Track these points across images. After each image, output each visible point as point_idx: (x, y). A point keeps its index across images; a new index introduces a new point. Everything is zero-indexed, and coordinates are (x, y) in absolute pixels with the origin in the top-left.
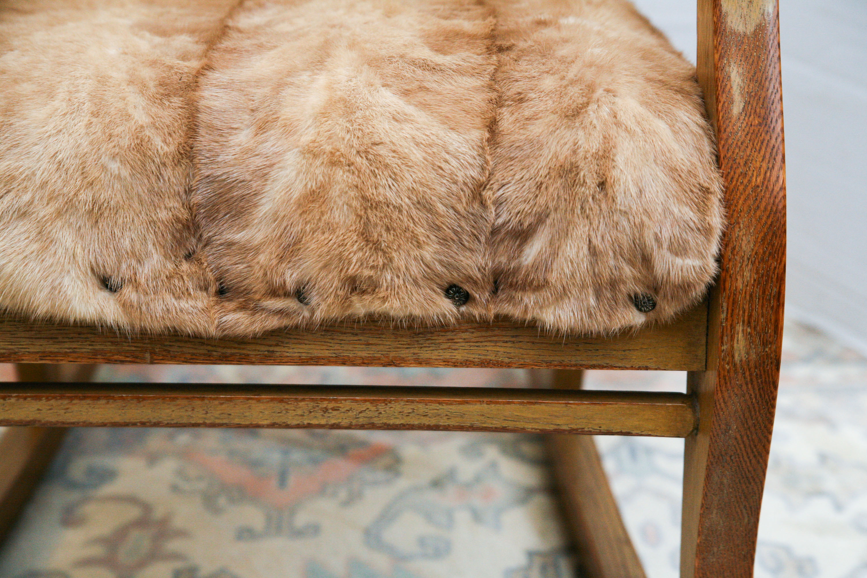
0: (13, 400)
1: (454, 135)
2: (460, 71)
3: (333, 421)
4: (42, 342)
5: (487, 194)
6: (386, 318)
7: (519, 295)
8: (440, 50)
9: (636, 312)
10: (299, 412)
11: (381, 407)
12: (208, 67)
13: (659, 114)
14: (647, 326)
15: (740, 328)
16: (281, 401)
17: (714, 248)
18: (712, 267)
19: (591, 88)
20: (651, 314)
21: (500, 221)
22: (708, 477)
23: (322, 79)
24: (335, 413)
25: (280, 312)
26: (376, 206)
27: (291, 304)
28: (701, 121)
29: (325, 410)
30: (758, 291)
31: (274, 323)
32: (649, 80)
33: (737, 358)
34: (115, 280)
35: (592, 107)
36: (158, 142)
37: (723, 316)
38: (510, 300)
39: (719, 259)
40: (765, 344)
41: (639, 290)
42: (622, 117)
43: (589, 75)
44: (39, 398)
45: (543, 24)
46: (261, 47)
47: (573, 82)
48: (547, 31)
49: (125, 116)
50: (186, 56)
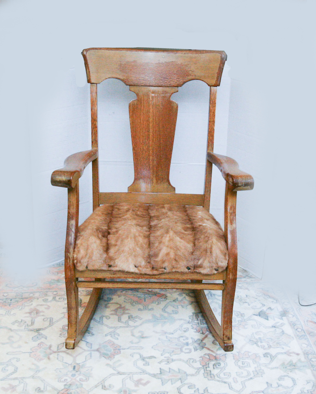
0: (119, 284)
1: (188, 245)
2: (189, 234)
3: (168, 288)
4: (125, 275)
5: (194, 254)
6: (178, 272)
7: (198, 269)
8: (186, 231)
9: (215, 271)
12: (151, 233)
13: (219, 242)
14: (217, 273)
15: (231, 274)
16: (160, 285)
17: (227, 262)
18: (227, 264)
19: (209, 238)
20: (218, 271)
21: (195, 258)
22: (226, 296)
23: (168, 235)
25: (162, 271)
26: (177, 255)
27: (164, 270)
28: (225, 243)
29: (167, 286)
30: (233, 268)
31: (161, 273)
32: (217, 236)
33: (230, 278)
34: (137, 266)
35: (209, 241)
36: (144, 245)
37: (228, 272)
38: (197, 269)
39: (228, 264)
40: (234, 276)
41: (216, 268)
42: (213, 242)
43: (208, 235)
44: (123, 284)
45: (200, 225)
46: (158, 230)
47: (207, 236)
48: (201, 227)
49: (139, 242)
50: (146, 231)
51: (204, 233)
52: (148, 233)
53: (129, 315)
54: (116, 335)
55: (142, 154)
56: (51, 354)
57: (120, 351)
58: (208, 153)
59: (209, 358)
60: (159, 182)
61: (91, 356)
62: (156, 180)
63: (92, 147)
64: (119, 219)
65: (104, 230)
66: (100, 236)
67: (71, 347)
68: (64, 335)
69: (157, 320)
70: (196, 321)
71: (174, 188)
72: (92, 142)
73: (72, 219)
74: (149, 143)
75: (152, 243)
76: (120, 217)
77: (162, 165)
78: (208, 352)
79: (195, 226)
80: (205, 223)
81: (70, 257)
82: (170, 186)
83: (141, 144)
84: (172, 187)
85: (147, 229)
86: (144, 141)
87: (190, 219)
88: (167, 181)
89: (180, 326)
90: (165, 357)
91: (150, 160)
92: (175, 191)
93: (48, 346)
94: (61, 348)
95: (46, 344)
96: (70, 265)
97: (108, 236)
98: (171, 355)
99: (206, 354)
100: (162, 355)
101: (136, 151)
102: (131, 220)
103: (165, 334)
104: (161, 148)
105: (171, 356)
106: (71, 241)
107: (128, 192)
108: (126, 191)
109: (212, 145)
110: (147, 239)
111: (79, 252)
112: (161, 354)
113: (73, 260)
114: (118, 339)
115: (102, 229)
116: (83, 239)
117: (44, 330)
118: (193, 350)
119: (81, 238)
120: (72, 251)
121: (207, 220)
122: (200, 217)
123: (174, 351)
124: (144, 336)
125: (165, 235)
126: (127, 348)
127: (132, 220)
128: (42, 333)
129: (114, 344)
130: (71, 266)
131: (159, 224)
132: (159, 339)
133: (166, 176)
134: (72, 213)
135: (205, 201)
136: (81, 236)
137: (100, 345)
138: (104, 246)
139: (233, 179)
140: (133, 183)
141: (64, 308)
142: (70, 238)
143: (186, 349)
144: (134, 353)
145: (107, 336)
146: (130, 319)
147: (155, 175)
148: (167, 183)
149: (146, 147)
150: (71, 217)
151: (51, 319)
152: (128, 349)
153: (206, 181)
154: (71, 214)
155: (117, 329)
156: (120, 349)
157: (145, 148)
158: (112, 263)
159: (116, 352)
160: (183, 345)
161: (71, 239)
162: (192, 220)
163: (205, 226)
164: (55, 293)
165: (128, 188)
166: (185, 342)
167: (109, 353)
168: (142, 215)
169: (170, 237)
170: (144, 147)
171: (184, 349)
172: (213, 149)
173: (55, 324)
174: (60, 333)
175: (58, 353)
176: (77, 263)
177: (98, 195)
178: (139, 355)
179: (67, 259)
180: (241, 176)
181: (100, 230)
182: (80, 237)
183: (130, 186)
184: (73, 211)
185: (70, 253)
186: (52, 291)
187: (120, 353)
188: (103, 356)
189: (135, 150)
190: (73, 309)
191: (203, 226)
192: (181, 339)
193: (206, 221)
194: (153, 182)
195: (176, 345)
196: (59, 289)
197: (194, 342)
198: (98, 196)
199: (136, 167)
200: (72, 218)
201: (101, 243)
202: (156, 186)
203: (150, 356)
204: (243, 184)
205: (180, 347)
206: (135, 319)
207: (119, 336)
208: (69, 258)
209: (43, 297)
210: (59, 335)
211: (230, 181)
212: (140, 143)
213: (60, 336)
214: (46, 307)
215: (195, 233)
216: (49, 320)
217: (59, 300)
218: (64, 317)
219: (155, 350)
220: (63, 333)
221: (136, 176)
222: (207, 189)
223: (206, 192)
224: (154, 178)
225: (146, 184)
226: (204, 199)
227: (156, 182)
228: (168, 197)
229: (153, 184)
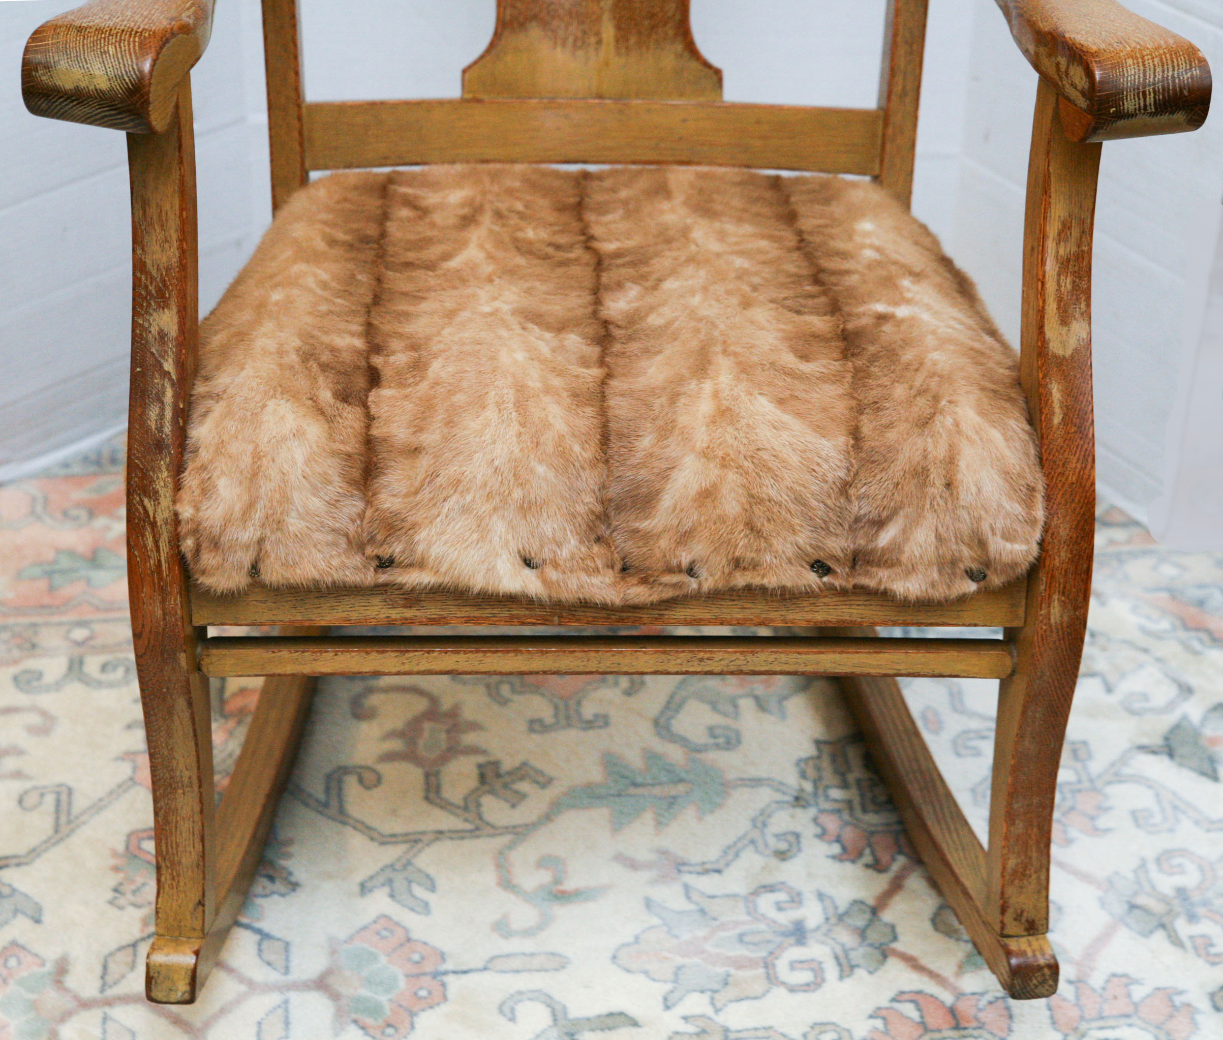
1: (824, 441)
2: (823, 378)
3: (707, 669)
4: (468, 609)
5: (852, 491)
6: (763, 589)
7: (875, 569)
8: (804, 356)
9: (970, 582)
10: (679, 661)
11: (749, 657)
12: (609, 375)
13: (992, 423)
14: (978, 592)
15: (1056, 597)
16: (665, 652)
17: (1037, 536)
18: (1035, 550)
19: (936, 399)
20: (982, 583)
21: (862, 512)
22: (1024, 712)
23: (708, 386)
24: (709, 662)
25: (675, 586)
26: (761, 501)
27: (684, 578)
28: (1027, 427)
29: (701, 660)
30: (1072, 568)
31: (668, 594)
32: (983, 389)
33: (1053, 621)
34: (536, 561)
35: (938, 418)
36: (577, 448)
37: (1042, 587)
38: (867, 574)
39: (1041, 544)
40: (1076, 608)
41: (974, 566)
42: (963, 426)
43: (933, 383)
44: (458, 652)
45: (882, 318)
46: (648, 352)
47: (921, 393)
48: (887, 328)
49: (548, 426)
50: (584, 362)
51: (907, 367)
52: (596, 372)
53: (481, 759)
54: (419, 884)
56: (65, 1016)
57: (443, 985)
59: (922, 1017)
60: (633, 40)
61: (287, 1023)
62: (618, 28)
64: (431, 279)
65: (346, 357)
66: (326, 396)
67: (180, 994)
68: (134, 892)
69: (632, 791)
70: (836, 793)
71: (718, 74)
73: (163, 304)
75: (621, 436)
76: (431, 266)
78: (912, 981)
79: (850, 326)
80: (908, 302)
81: (158, 519)
82: (694, 65)
84: (707, 65)
85: (594, 351)
87: (822, 276)
88: (676, 35)
89: (754, 820)
90: (685, 1018)
92: (721, 87)
93: (49, 967)
94: (123, 976)
95: (36, 955)
96: (159, 561)
97: (373, 396)
98: (719, 1005)
99: (906, 997)
100: (667, 1008)
102: (490, 280)
103: (679, 871)
105: (717, 1011)
106: (160, 429)
107: (463, 101)
108: (452, 90)
110: (589, 411)
111: (207, 490)
112: (665, 999)
113: (176, 540)
114: (425, 908)
115: (334, 350)
116: (229, 414)
117: (26, 864)
118: (831, 971)
119: (218, 409)
120: (165, 486)
121: (917, 276)
122: (869, 254)
123: (730, 980)
124: (570, 885)
125: (693, 385)
126: (480, 965)
127: (497, 281)
128: (16, 885)
129: (409, 940)
130: (164, 566)
131: (652, 309)
132: (648, 904)
133: (670, 7)
134: (158, 269)
135: (888, 146)
136: (218, 397)
137: (333, 952)
138: (349, 456)
139: (1090, 74)
140: (492, 45)
141: (129, 727)
142: (153, 413)
143: (793, 965)
144: (520, 993)
145: (370, 891)
146: (486, 788)
147: (611, 2)
148: (679, 47)
150: (152, 288)
151: (64, 797)
152: (485, 969)
154: (154, 273)
155: (420, 845)
156: (446, 973)
158: (396, 549)
159: (423, 993)
160: (778, 939)
161: (161, 416)
162: (833, 279)
163: (912, 321)
164: (79, 634)
165: (464, 72)
166: (785, 918)
167: (383, 999)
168: (550, 250)
169: (716, 395)
171: (782, 966)
173: (84, 823)
174: (113, 880)
175: (107, 1009)
176: (197, 551)
177: (300, 118)
178: (548, 1006)
179: (143, 527)
180: (1138, 56)
181: (325, 357)
182: (209, 403)
183: (475, 63)
184: (164, 259)
185: (155, 496)
186: (60, 624)
187: (445, 998)
188: (355, 1021)
190: (180, 791)
191: (899, 323)
192: (766, 903)
193: (906, 283)
194: (599, 42)
195: (741, 938)
196: (98, 609)
197: (833, 920)
198: (296, 123)
200: (163, 296)
201: (331, 437)
202: (618, 62)
203: (604, 1010)
204: (1150, 100)
205: (764, 954)
206: (513, 782)
207: (433, 888)
208: (154, 525)
209: (16, 662)
210: (110, 895)
211: (1073, 85)
213: (111, 902)
214: (35, 719)
215: (857, 371)
216: (50, 800)
217: (104, 677)
218: (131, 779)
219: (628, 971)
220: (132, 881)
221: (505, 8)
222: (899, 79)
223: (894, 97)
224: (606, 16)
225: (559, 49)
226: (884, 135)
227: (617, 41)
228: (684, 121)
229: (597, 49)
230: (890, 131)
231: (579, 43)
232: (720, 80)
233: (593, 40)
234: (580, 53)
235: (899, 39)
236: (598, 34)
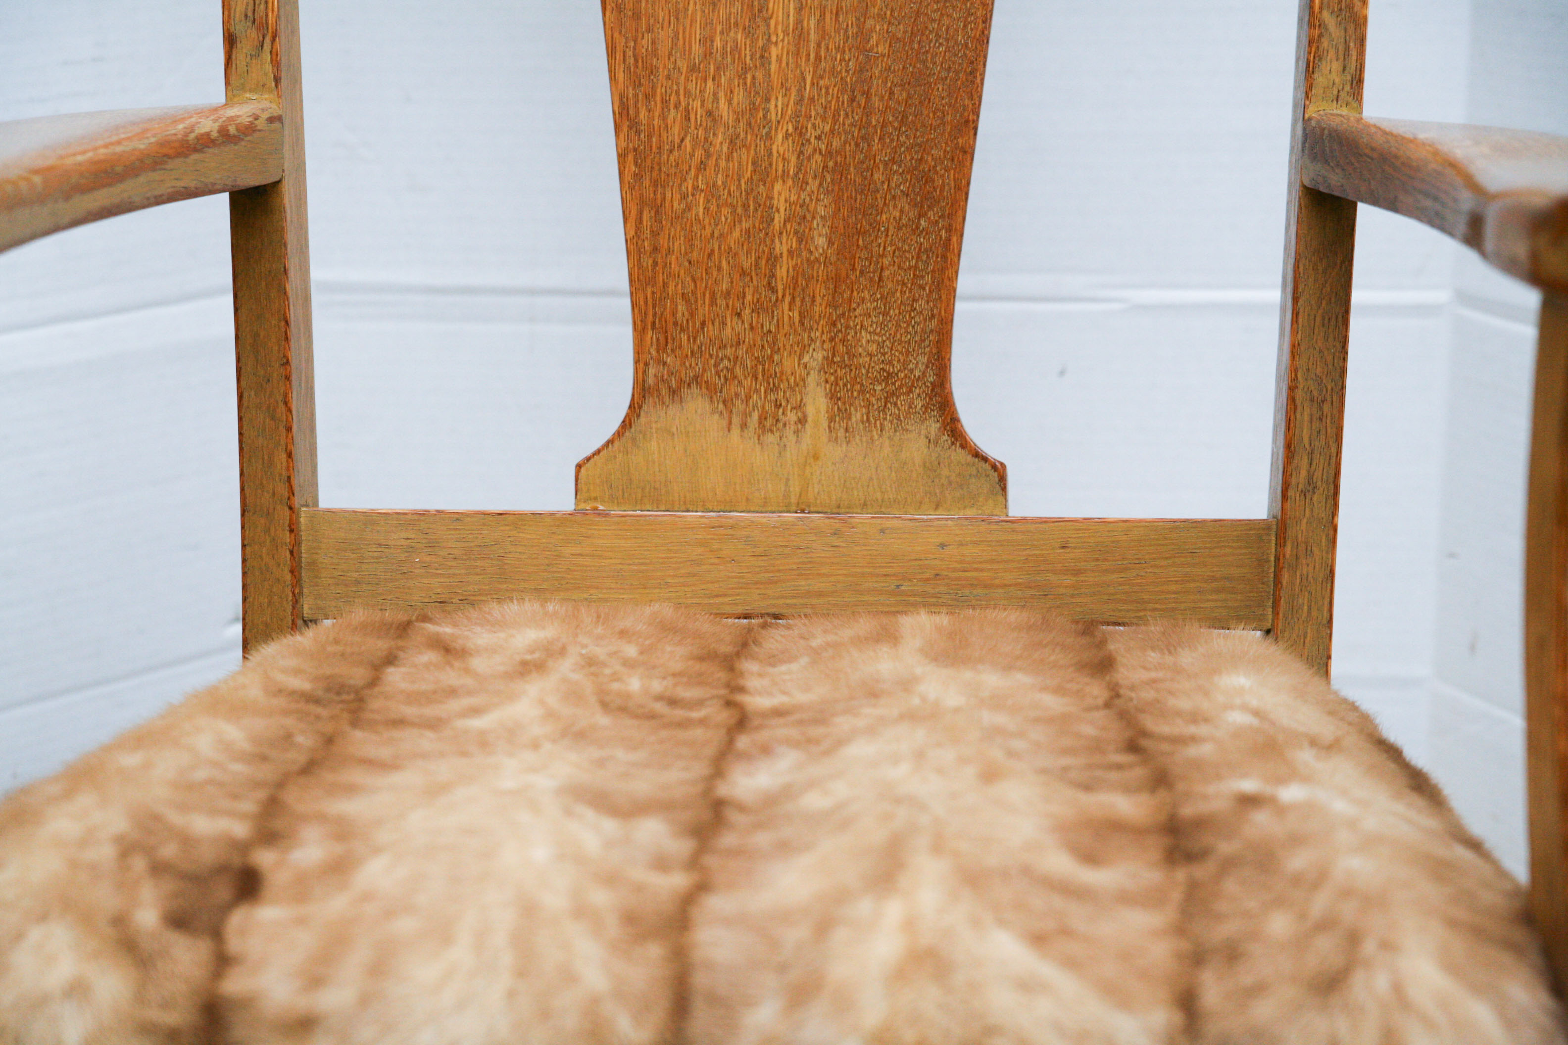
2: (1125, 898)
8: (1090, 858)
12: (702, 887)
13: (1478, 989)
19: (1354, 939)
23: (894, 909)
32: (1452, 924)
35: (1359, 976)
36: (625, 1022)
42: (1411, 992)
43: (1348, 911)
45: (1249, 801)
46: (785, 848)
47: (1325, 925)
48: (1261, 818)
49: (569, 977)
50: (661, 864)
51: (1297, 880)
52: (678, 880)
55: (702, 166)
58: (1306, 121)
60: (857, 416)
62: (833, 397)
63: (227, 83)
64: (426, 741)
65: (206, 850)
66: (147, 919)
71: (999, 472)
72: (230, 41)
74: (764, 59)
76: (434, 725)
77: (886, 261)
79: (1188, 811)
80: (1306, 779)
82: (960, 455)
83: (693, 69)
84: (978, 455)
85: (682, 847)
86: (718, 43)
87: (1144, 743)
88: (926, 407)
91: (779, 219)
92: (1004, 489)
97: (237, 918)
101: (650, 136)
102: (535, 745)
104: (876, 102)
107: (575, 512)
109: (1347, 49)
110: (655, 951)
115: (187, 840)
121: (1330, 748)
122: (1238, 718)
125: (864, 907)
127: (547, 746)
131: (811, 784)
133: (919, 363)
135: (1285, 578)
140: (626, 424)
147: (819, 355)
148: (933, 427)
149: (739, 96)
153: (1292, 389)
157: (723, 104)
162: (1165, 747)
163: (1308, 809)
165: (579, 467)
168: (660, 707)
169: (910, 925)
170: (716, 99)
172: (1358, 81)
177: (294, 532)
181: (169, 851)
183: (598, 452)
189: (634, 125)
191: (1280, 810)
193: (1305, 756)
194: (802, 421)
198: (287, 537)
199: (652, 281)
202: (833, 452)
212: (683, 65)
215: (1193, 889)
221: (646, 364)
222: (1302, 462)
223: (1291, 493)
224: (812, 379)
225: (736, 431)
226: (1277, 559)
227: (831, 420)
228: (943, 546)
229: (797, 432)
230: (1288, 549)
231: (768, 423)
232: (1002, 480)
233: (792, 417)
234: (770, 438)
235: (1299, 394)
236: (799, 407)
